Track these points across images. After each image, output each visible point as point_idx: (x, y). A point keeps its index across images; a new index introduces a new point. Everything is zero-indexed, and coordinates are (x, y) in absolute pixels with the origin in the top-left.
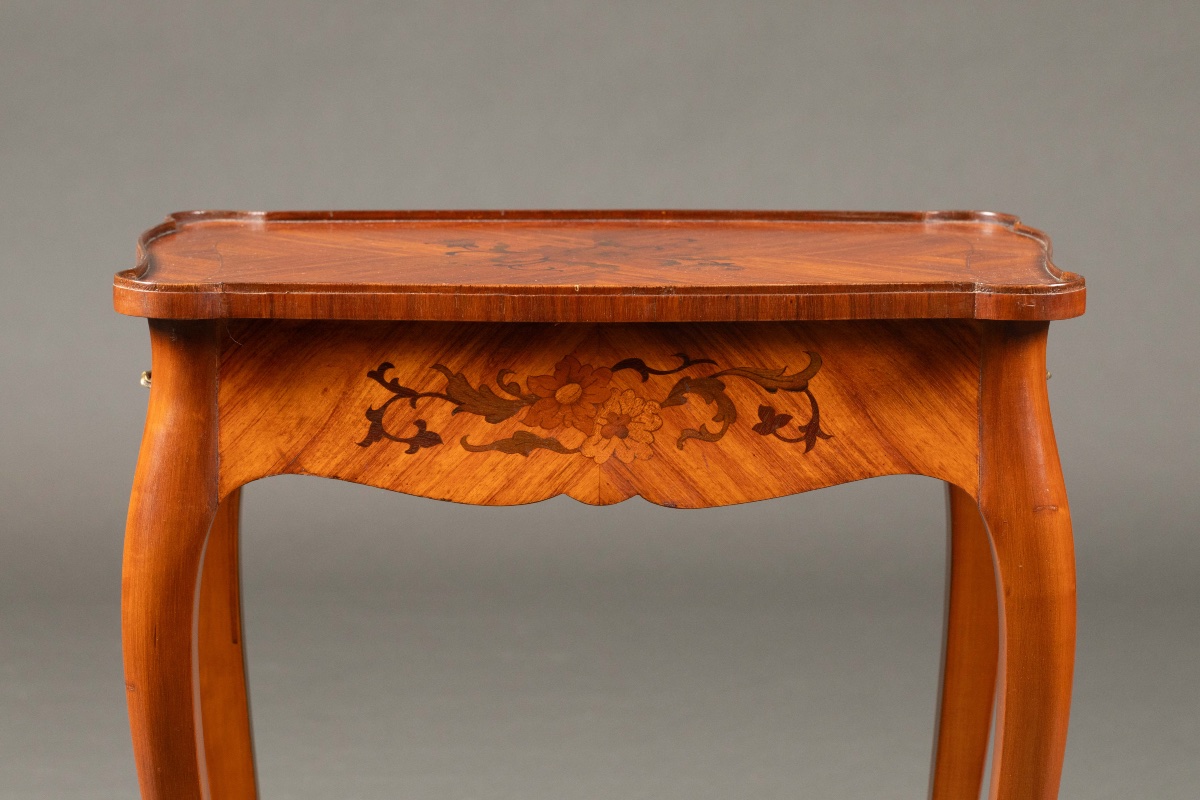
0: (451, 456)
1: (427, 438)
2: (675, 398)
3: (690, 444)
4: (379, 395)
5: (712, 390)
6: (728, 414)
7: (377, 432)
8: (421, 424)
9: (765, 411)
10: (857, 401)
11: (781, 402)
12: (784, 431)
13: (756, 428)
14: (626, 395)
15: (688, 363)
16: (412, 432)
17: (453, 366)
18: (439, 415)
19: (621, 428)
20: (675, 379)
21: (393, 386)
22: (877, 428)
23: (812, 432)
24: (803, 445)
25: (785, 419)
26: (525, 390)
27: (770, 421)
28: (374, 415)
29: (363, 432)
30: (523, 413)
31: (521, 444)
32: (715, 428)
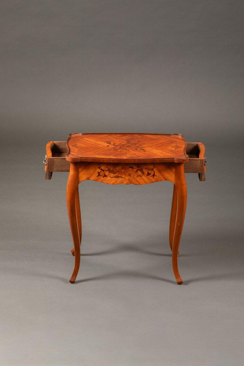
0: (108, 178)
1: (105, 176)
2: (137, 171)
3: (138, 177)
4: (99, 170)
5: (141, 170)
6: (143, 173)
7: (99, 175)
8: (105, 174)
9: (148, 173)
10: (160, 172)
11: (150, 172)
12: (150, 175)
13: (147, 175)
14: (130, 171)
15: (138, 167)
16: (103, 175)
17: (109, 167)
18: (107, 173)
19: (130, 175)
20: (137, 169)
21: (101, 169)
22: (162, 175)
23: (154, 175)
24: (153, 177)
25: (150, 174)
26: (118, 170)
27: (149, 174)
28: (99, 173)
29: (97, 175)
30: (118, 173)
31: (117, 177)
32: (142, 175)
